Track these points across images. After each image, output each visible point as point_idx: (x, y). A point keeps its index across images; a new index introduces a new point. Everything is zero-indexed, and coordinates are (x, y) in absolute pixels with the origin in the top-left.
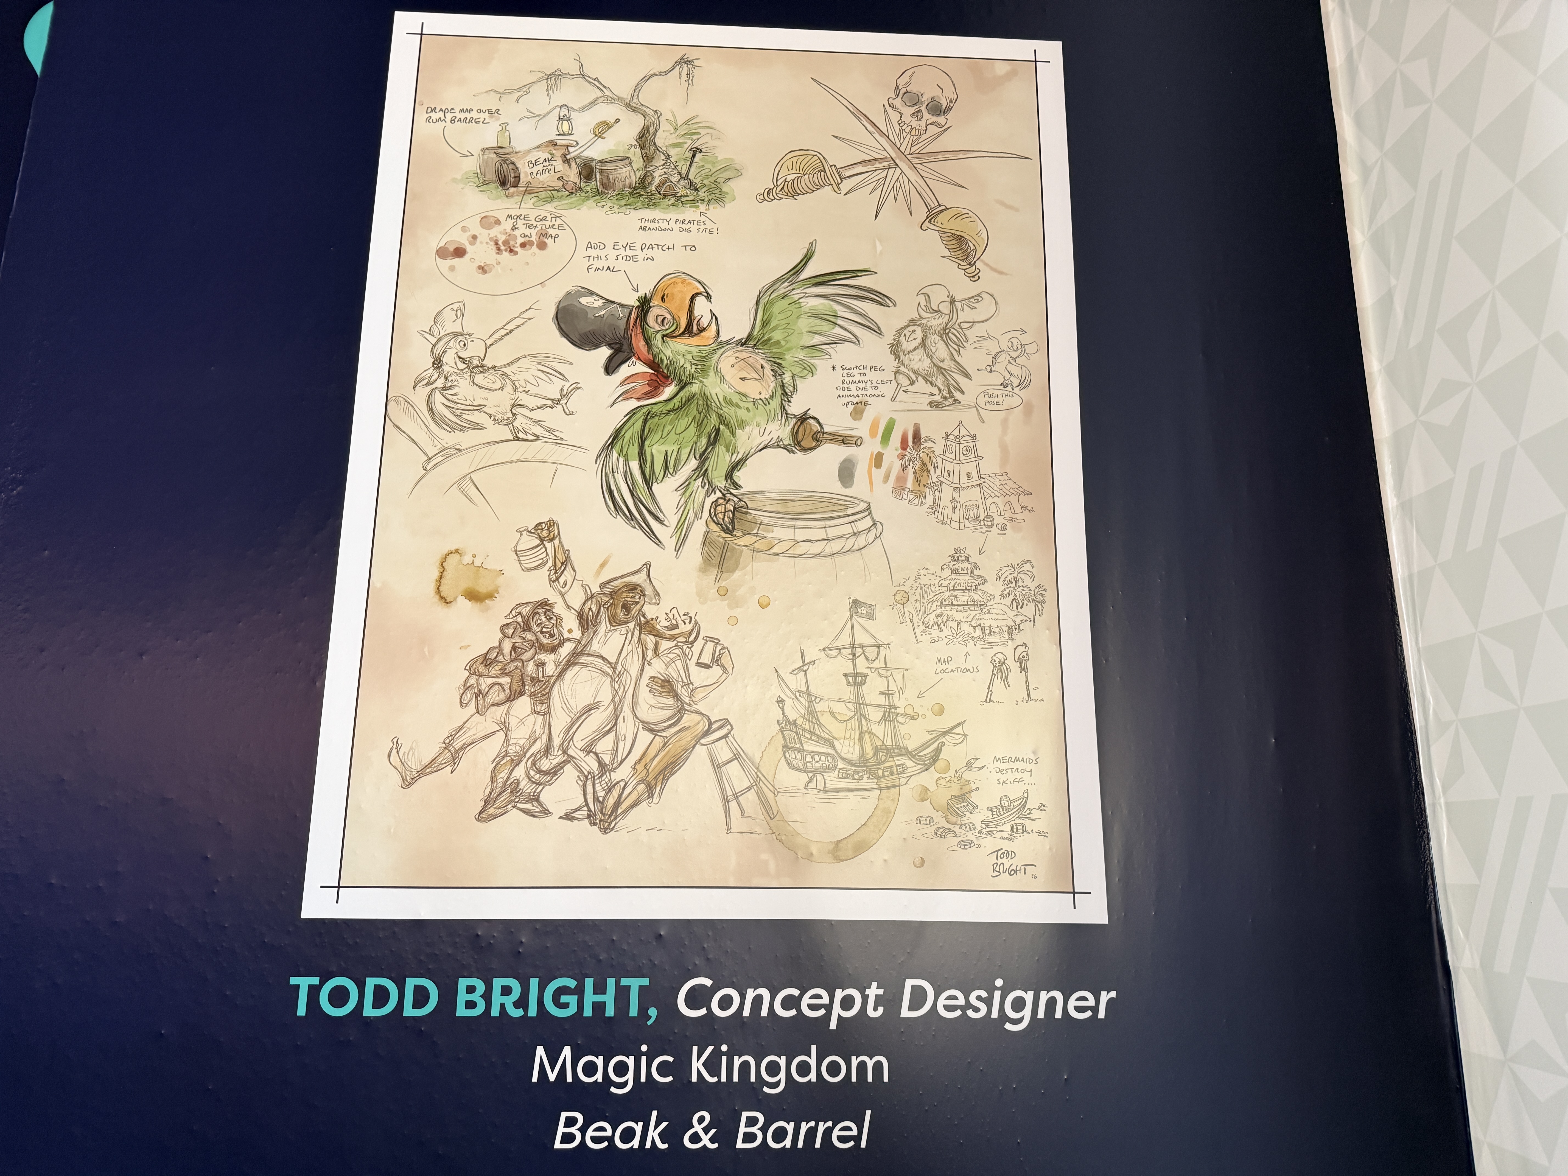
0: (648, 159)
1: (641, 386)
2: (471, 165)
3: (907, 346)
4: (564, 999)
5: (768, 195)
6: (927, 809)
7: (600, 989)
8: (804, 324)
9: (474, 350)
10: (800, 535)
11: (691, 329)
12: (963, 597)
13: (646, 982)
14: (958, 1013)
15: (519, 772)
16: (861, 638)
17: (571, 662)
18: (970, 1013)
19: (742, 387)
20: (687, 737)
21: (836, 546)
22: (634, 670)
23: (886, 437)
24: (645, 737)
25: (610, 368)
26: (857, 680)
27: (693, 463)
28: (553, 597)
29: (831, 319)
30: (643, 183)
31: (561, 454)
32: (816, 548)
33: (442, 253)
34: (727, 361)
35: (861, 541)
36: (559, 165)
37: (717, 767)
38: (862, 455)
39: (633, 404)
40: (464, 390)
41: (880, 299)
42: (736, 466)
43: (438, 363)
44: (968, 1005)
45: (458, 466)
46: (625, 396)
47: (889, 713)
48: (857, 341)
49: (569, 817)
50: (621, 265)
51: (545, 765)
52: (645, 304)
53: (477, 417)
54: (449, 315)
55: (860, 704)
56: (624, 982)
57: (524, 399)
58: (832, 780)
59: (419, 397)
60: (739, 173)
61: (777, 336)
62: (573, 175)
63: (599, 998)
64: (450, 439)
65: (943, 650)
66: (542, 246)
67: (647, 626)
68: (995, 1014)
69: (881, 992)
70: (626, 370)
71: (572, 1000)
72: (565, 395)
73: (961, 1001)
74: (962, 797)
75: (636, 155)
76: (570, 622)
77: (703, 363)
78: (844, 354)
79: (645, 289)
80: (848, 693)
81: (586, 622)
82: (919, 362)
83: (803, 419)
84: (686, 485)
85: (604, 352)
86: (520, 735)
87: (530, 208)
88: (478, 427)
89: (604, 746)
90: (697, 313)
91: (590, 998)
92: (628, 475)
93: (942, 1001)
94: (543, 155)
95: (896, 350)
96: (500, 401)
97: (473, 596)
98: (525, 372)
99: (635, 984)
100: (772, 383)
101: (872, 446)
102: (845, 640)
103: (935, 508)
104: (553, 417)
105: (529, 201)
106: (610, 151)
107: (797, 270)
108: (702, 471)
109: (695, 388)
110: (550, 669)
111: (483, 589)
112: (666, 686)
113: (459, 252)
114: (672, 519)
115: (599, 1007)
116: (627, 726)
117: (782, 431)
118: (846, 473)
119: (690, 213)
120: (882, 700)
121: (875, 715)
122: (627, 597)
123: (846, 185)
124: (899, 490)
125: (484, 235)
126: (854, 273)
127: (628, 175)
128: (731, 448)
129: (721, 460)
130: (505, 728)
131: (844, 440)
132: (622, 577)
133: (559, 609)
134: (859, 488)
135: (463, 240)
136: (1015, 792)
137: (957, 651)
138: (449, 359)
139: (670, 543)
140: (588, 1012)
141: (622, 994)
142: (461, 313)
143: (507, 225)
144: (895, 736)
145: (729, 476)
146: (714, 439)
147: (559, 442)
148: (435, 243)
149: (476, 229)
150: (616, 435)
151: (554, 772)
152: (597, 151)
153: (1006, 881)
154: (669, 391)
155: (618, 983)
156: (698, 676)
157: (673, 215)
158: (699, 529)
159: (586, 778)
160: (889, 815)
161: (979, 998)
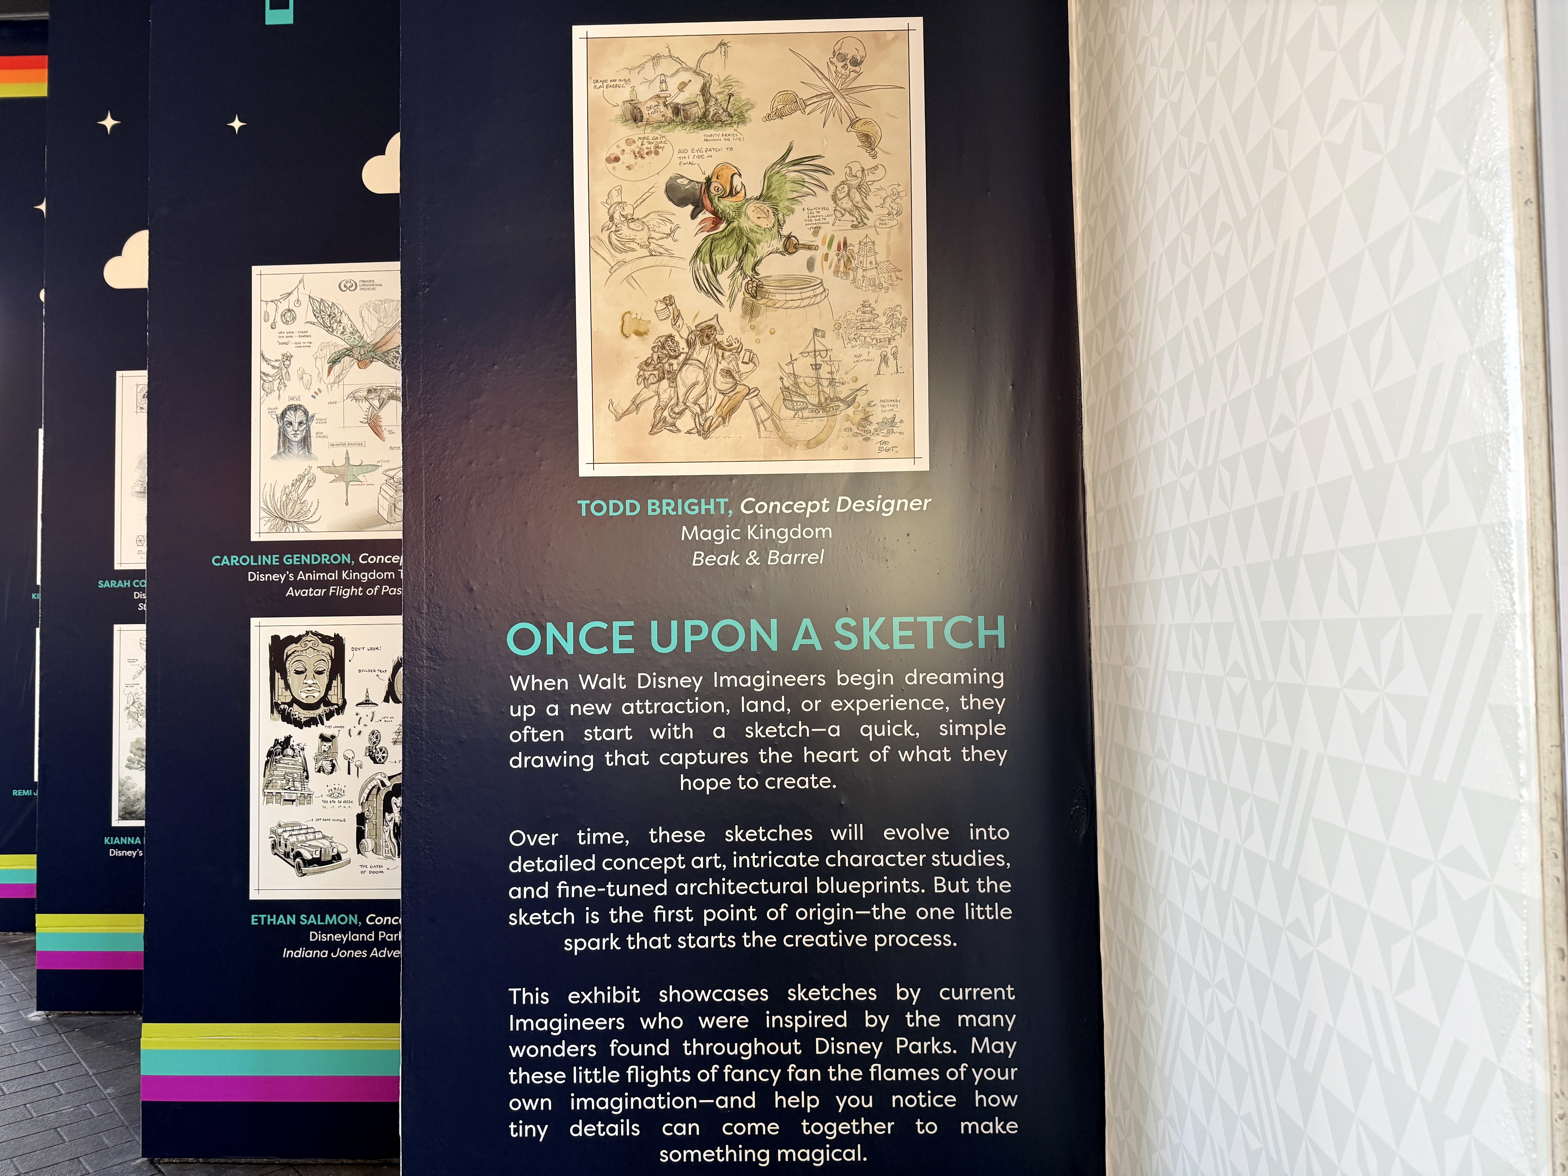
0: (706, 102)
1: (709, 224)
2: (618, 111)
3: (840, 196)
4: (693, 507)
5: (768, 117)
6: (848, 424)
7: (707, 503)
8: (788, 186)
9: (628, 210)
10: (789, 297)
11: (732, 193)
12: (867, 325)
13: (727, 500)
14: (862, 509)
15: (666, 413)
16: (819, 347)
17: (684, 363)
18: (867, 509)
19: (758, 222)
20: (739, 396)
21: (806, 302)
22: (713, 366)
23: (830, 246)
24: (720, 397)
25: (693, 216)
26: (816, 367)
27: (736, 263)
28: (674, 333)
29: (802, 183)
30: (705, 115)
31: (673, 262)
32: (797, 304)
33: (608, 160)
34: (750, 209)
35: (818, 299)
36: (662, 108)
37: (753, 409)
38: (818, 255)
39: (706, 234)
40: (625, 231)
41: (826, 171)
42: (756, 264)
43: (612, 218)
44: (866, 506)
45: (625, 271)
46: (701, 230)
47: (832, 382)
48: (815, 194)
49: (689, 432)
50: (696, 161)
51: (677, 410)
52: (709, 181)
53: (633, 245)
54: (614, 193)
55: (818, 378)
56: (718, 500)
57: (654, 235)
58: (806, 413)
59: (604, 236)
60: (753, 106)
61: (775, 194)
62: (669, 113)
63: (707, 507)
64: (621, 257)
65: (857, 350)
66: (657, 153)
67: (718, 345)
68: (878, 510)
69: (828, 502)
70: (701, 216)
71: (696, 508)
72: (673, 231)
73: (863, 505)
74: (866, 419)
75: (700, 100)
76: (683, 345)
77: (739, 210)
78: (808, 202)
79: (709, 173)
80: (813, 373)
81: (690, 344)
82: (846, 204)
83: (789, 237)
84: (733, 274)
85: (690, 208)
86: (665, 397)
87: (649, 133)
88: (633, 250)
89: (702, 401)
90: (734, 184)
91: (704, 507)
92: (705, 270)
93: (855, 505)
94: (654, 103)
95: (834, 198)
96: (642, 236)
97: (638, 333)
98: (653, 220)
99: (722, 501)
100: (773, 219)
101: (823, 250)
102: (811, 348)
103: (854, 280)
104: (667, 243)
105: (649, 129)
106: (687, 99)
107: (784, 158)
108: (740, 267)
109: (735, 224)
110: (675, 367)
111: (642, 330)
112: (728, 373)
113: (617, 159)
114: (727, 292)
115: (708, 510)
116: (712, 392)
117: (778, 244)
118: (810, 265)
119: (729, 130)
120: (829, 376)
121: (825, 383)
122: (708, 331)
123: (808, 110)
124: (836, 272)
125: (628, 149)
126: (813, 158)
127: (696, 111)
128: (754, 255)
129: (749, 261)
130: (658, 394)
131: (809, 248)
132: (705, 322)
133: (677, 338)
134: (817, 272)
135: (618, 152)
136: (889, 415)
137: (864, 351)
138: (617, 216)
139: (727, 304)
140: (703, 512)
141: (717, 505)
142: (620, 191)
143: (639, 143)
144: (835, 392)
145: (754, 269)
146: (745, 252)
147: (672, 256)
148: (605, 155)
149: (624, 146)
150: (698, 251)
151: (681, 413)
152: (680, 99)
153: (884, 454)
154: (723, 226)
155: (715, 501)
156: (743, 368)
157: (721, 132)
158: (740, 297)
159: (695, 415)
160: (832, 428)
161: (871, 503)
